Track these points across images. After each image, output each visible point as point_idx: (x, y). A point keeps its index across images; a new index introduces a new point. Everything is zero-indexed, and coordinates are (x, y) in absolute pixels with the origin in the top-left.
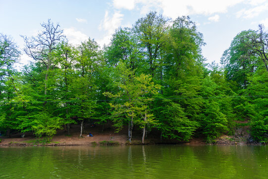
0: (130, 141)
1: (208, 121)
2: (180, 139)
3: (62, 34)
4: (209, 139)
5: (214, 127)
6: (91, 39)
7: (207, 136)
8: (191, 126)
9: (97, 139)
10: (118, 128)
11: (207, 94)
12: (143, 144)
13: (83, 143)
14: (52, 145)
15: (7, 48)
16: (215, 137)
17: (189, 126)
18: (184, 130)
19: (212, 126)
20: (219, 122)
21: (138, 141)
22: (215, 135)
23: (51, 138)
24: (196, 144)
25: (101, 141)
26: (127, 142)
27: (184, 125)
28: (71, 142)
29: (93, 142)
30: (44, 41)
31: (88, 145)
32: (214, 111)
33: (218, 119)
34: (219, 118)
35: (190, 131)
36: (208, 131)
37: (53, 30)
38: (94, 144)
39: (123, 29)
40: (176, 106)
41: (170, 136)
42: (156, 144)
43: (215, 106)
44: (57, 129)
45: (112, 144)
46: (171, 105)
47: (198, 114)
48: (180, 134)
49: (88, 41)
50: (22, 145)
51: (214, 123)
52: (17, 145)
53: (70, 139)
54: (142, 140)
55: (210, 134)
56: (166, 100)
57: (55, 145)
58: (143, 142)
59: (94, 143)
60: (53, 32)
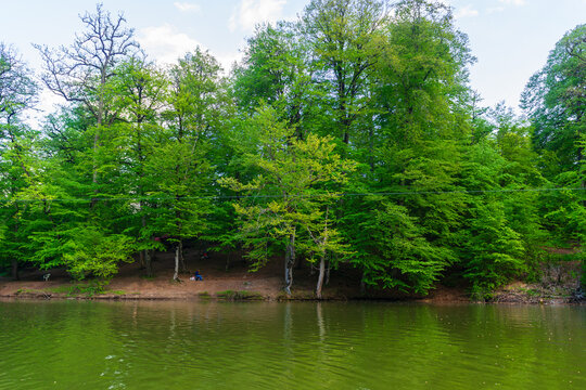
0: (289, 293)
1: (477, 248)
2: (405, 288)
3: (131, 40)
4: (478, 290)
5: (491, 261)
6: (203, 51)
7: (472, 284)
8: (434, 259)
9: (212, 287)
10: (256, 261)
11: (478, 182)
12: (319, 300)
13: (178, 295)
14: (107, 299)
15: (7, 75)
16: (493, 286)
17: (430, 260)
18: (415, 267)
19: (484, 259)
20: (503, 251)
21: (307, 293)
22: (493, 280)
23: (107, 282)
24: (447, 300)
25: (222, 291)
26: (281, 294)
27: (417, 256)
28: (151, 294)
29: (203, 292)
30: (88, 57)
31: (191, 299)
32: (493, 224)
33: (500, 243)
34: (505, 241)
35: (430, 271)
36: (474, 271)
37: (110, 30)
38: (204, 297)
39: (274, 27)
40: (397, 211)
41: (381, 283)
42: (350, 299)
43: (495, 213)
44: (120, 263)
45: (246, 299)
46: (384, 209)
47: (452, 230)
48: (405, 278)
49: (194, 54)
50: (43, 296)
51: (491, 252)
52: (32, 296)
53: (151, 285)
54: (315, 290)
55: (481, 279)
56: (374, 197)
57: (116, 298)
58: (319, 295)
59: (205, 294)
60: (110, 35)
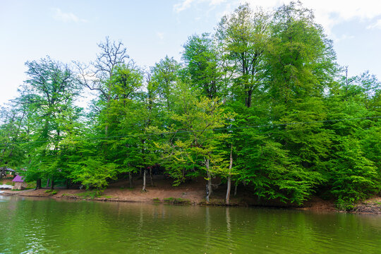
0: (208, 201)
1: (339, 172)
2: (286, 200)
3: (125, 54)
4: (342, 203)
5: (350, 182)
6: (170, 58)
7: (337, 198)
8: (307, 180)
9: (160, 195)
12: (227, 205)
13: (141, 199)
14: (102, 200)
15: (68, 79)
16: (353, 200)
17: (302, 181)
19: (345, 181)
20: (360, 174)
21: (219, 200)
22: (353, 195)
23: (103, 191)
24: (320, 209)
25: (168, 198)
26: (203, 201)
27: (295, 178)
28: (126, 198)
29: (155, 198)
30: (104, 66)
31: (148, 202)
32: (351, 155)
33: (358, 169)
34: (360, 167)
35: (303, 189)
36: (339, 189)
37: (115, 50)
38: (156, 202)
41: (268, 195)
42: (250, 206)
43: (353, 147)
44: (108, 179)
45: (180, 203)
46: (263, 145)
47: (322, 159)
49: (164, 60)
50: (73, 198)
51: (349, 175)
53: (130, 193)
54: (225, 200)
55: (346, 194)
57: (105, 200)
58: (227, 202)
59: (157, 200)
60: (115, 53)
